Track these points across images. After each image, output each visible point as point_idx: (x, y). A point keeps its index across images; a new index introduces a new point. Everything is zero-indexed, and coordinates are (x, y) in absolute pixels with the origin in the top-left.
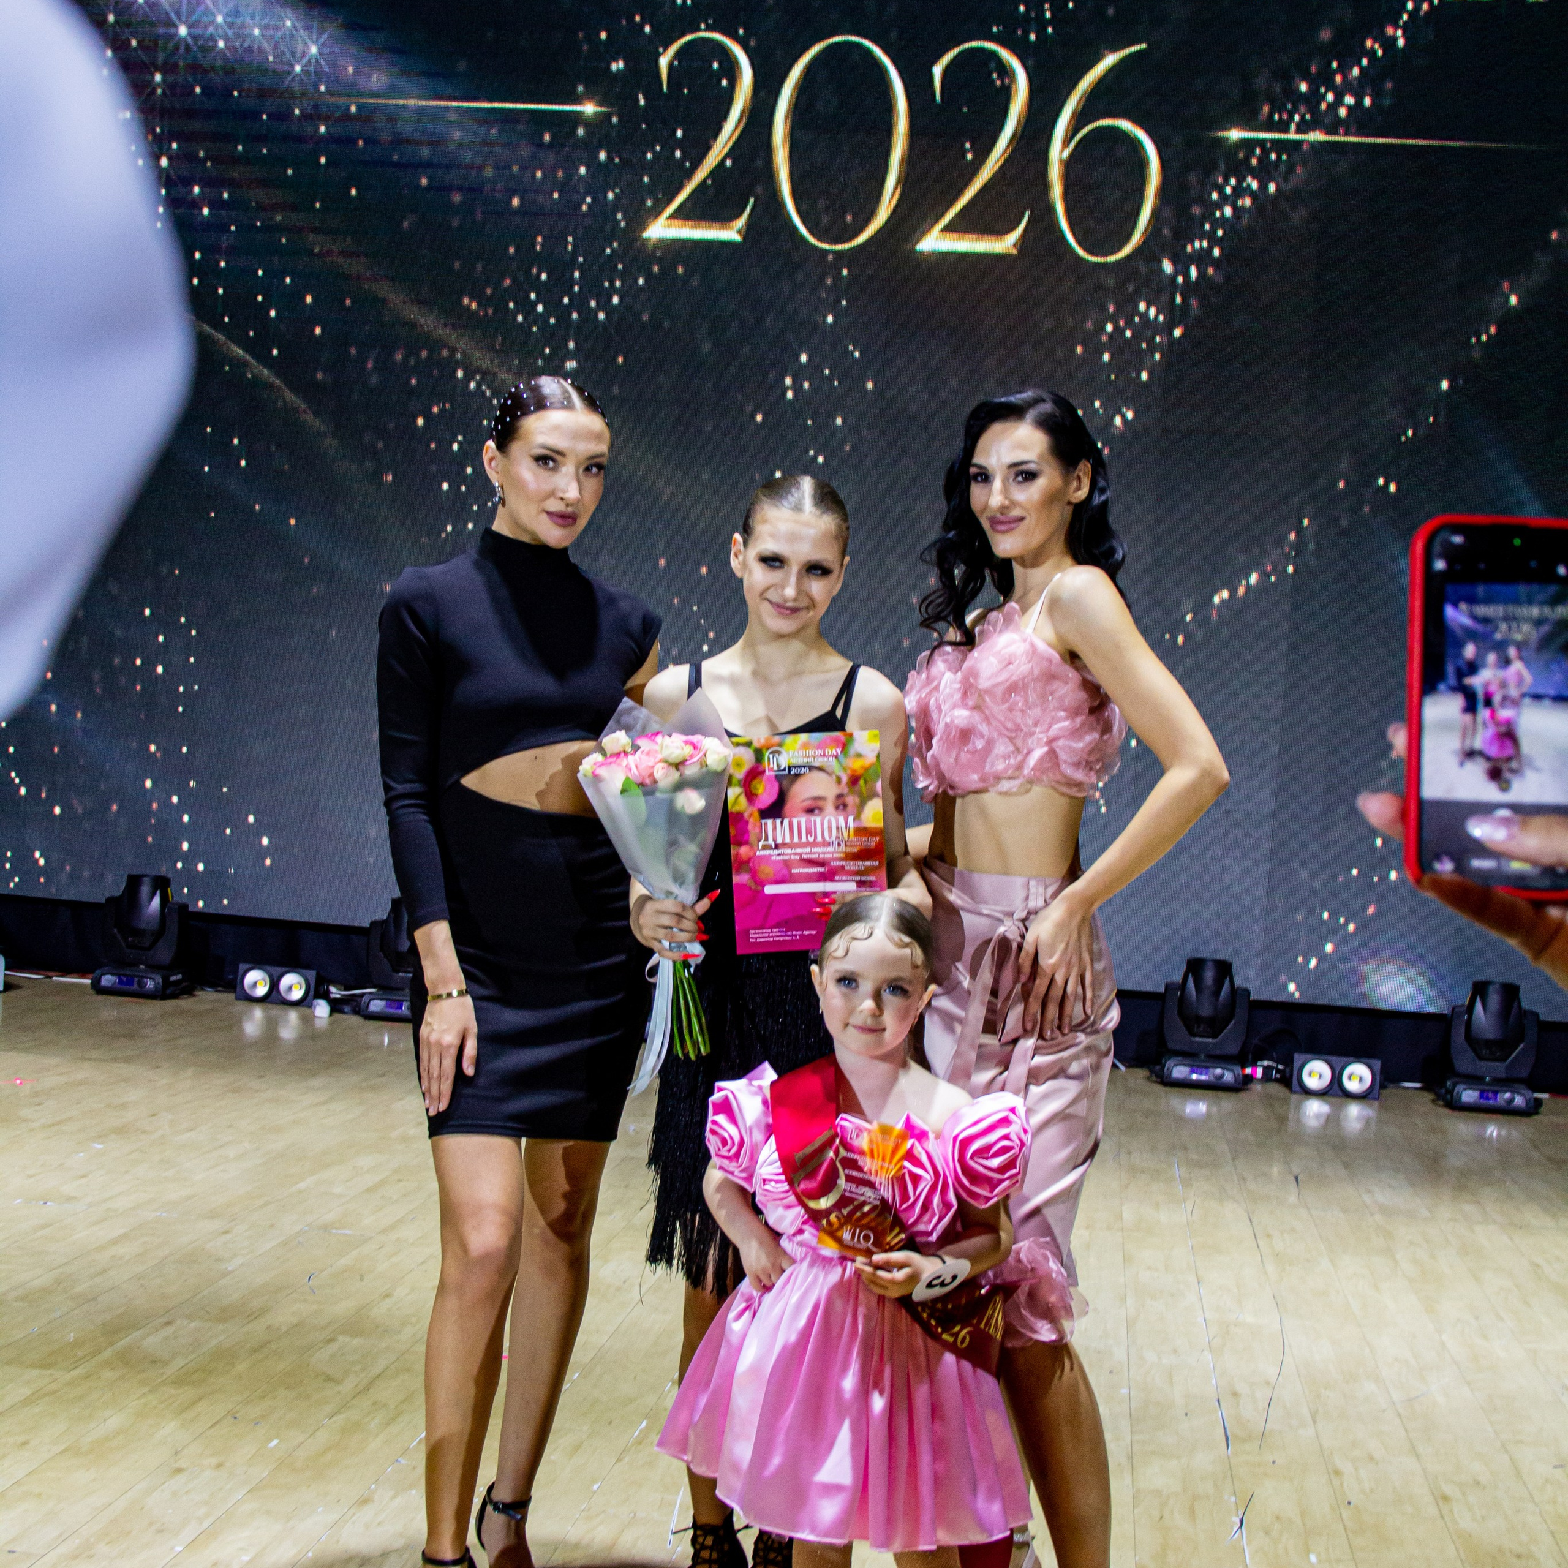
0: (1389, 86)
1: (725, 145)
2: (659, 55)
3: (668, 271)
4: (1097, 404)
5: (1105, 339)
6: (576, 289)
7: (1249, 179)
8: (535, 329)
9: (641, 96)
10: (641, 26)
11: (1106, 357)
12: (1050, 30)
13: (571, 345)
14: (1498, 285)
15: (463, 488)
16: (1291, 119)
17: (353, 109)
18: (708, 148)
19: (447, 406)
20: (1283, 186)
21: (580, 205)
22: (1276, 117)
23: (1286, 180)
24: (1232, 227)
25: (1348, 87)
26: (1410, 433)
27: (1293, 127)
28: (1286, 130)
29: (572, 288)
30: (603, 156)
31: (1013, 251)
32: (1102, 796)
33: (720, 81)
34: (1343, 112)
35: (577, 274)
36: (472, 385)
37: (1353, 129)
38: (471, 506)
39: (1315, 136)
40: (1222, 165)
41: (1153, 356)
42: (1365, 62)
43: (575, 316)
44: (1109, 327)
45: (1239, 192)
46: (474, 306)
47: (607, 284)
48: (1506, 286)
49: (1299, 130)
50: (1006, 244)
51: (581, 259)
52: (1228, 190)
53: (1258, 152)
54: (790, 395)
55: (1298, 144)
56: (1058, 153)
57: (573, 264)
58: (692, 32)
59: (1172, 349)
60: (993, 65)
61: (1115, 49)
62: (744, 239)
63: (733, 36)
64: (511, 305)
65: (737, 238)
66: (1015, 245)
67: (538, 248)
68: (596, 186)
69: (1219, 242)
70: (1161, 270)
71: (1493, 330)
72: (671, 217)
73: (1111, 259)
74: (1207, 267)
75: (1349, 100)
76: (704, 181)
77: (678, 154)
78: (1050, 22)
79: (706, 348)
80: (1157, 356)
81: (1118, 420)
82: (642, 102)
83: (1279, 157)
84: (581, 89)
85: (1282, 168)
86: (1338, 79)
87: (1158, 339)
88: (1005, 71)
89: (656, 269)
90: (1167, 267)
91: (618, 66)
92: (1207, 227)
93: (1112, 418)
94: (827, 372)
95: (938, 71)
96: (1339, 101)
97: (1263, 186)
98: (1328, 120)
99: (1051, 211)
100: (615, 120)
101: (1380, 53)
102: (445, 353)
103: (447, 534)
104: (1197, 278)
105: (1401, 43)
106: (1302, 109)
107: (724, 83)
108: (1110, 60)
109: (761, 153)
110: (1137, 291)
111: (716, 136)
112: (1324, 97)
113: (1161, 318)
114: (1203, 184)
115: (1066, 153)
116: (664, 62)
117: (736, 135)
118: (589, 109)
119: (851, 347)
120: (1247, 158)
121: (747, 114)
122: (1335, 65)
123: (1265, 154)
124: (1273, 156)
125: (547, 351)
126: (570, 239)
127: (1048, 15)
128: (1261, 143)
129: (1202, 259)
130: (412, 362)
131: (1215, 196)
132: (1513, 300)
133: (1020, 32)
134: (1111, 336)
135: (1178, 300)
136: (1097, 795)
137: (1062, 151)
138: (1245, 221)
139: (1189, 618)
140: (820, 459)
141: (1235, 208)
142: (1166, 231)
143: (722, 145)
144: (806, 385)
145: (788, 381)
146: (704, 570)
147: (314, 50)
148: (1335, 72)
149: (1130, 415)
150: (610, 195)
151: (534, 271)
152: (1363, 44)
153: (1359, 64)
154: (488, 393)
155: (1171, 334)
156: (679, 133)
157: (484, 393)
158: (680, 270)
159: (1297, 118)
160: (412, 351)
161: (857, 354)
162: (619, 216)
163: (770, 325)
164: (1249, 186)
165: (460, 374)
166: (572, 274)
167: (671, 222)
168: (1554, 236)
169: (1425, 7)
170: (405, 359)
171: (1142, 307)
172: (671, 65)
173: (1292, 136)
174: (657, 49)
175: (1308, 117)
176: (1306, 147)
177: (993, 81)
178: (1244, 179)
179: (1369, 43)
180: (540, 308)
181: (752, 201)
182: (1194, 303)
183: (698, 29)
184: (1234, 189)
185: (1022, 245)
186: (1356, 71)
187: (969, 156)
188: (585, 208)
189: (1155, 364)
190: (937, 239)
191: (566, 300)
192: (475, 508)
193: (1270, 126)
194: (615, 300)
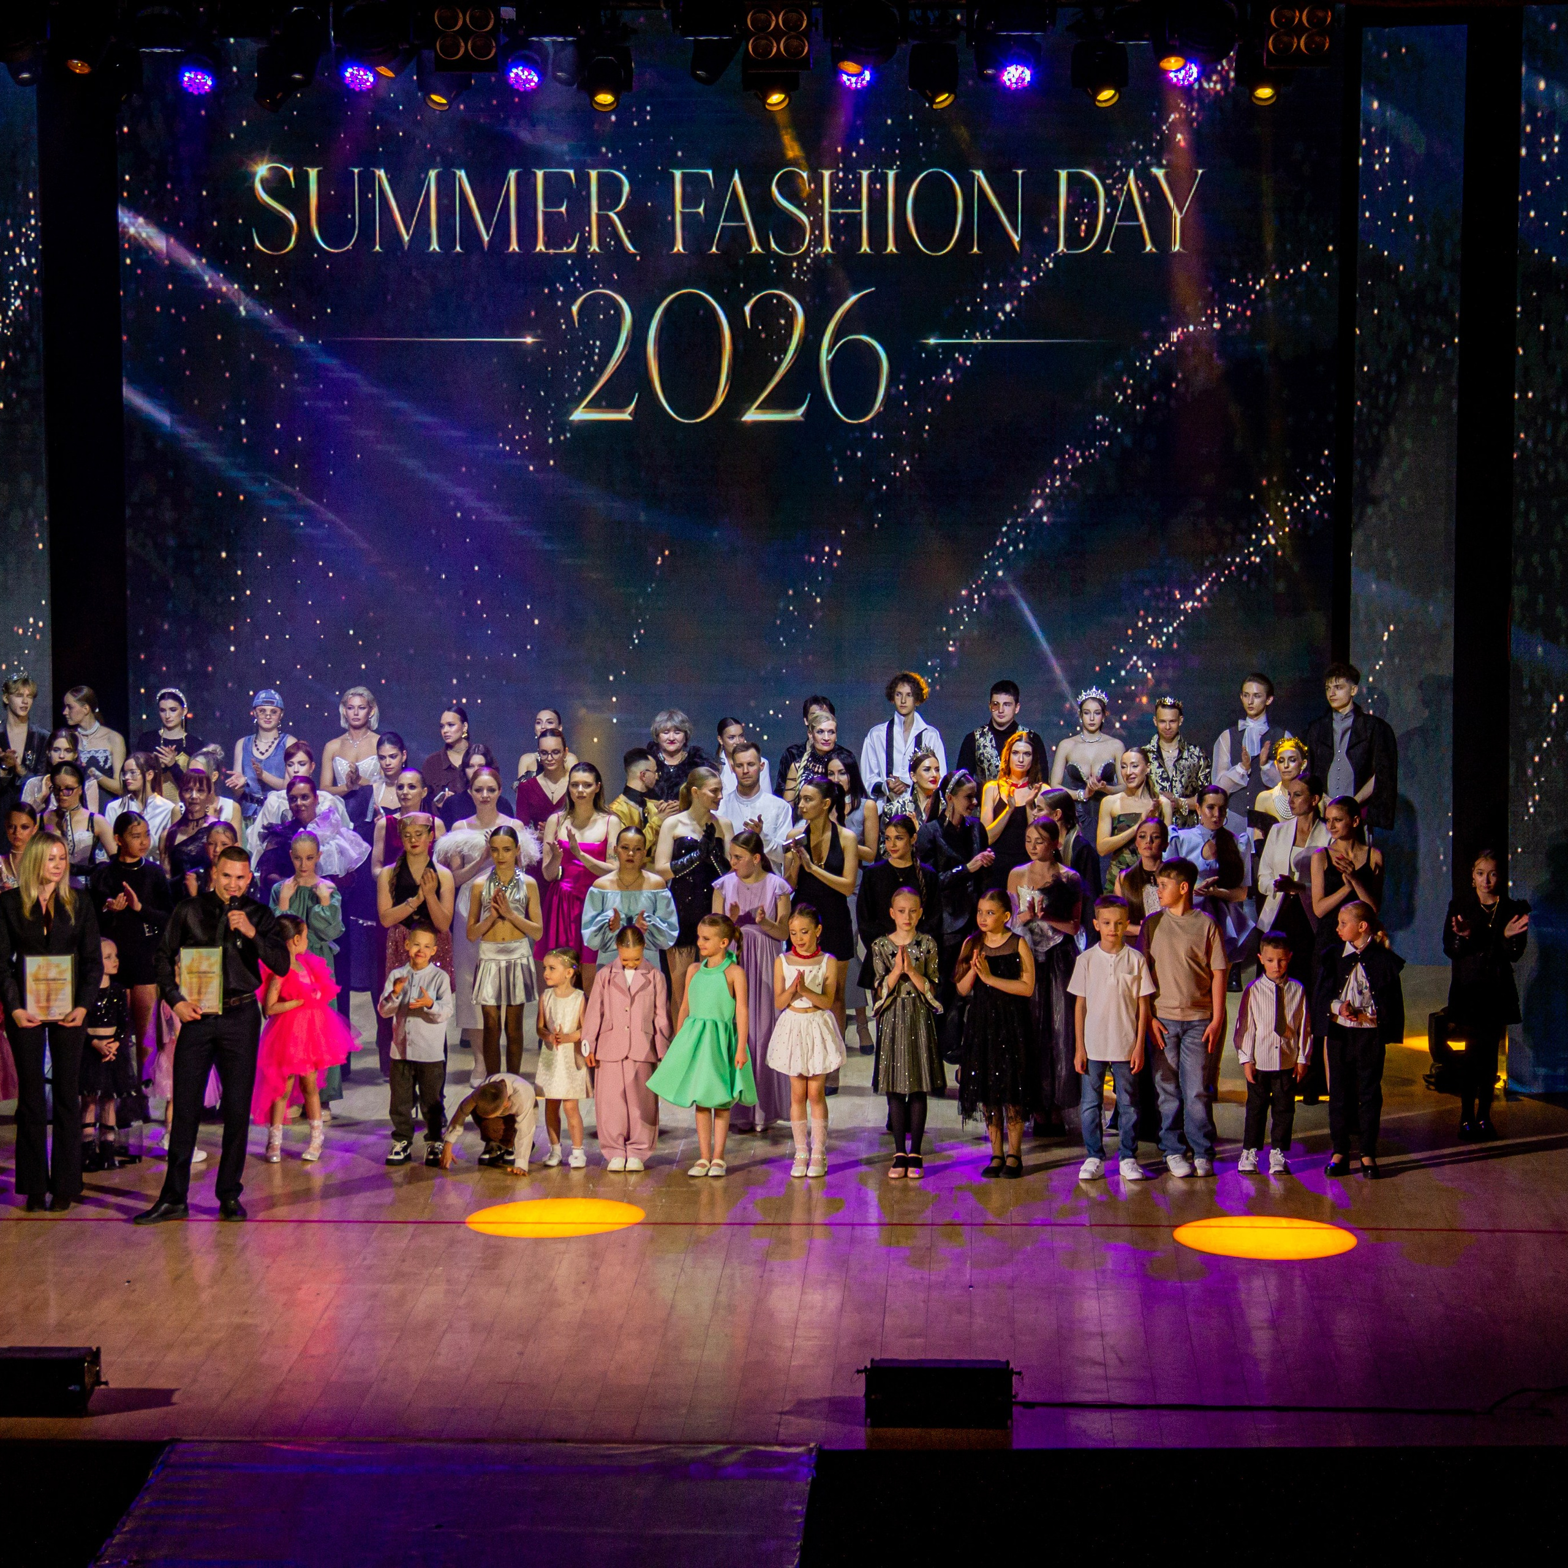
1: (618, 360)
2: (572, 305)
10: (557, 287)
16: (963, 330)
18: (607, 363)
27: (964, 335)
28: (959, 337)
31: (802, 419)
50: (797, 414)
56: (825, 357)
58: (592, 289)
60: (781, 304)
61: (855, 292)
62: (634, 418)
63: (618, 291)
65: (630, 418)
66: (802, 415)
72: (585, 407)
73: (862, 421)
84: (523, 328)
88: (790, 308)
95: (747, 309)
99: (823, 393)
100: (545, 346)
107: (614, 321)
108: (853, 298)
109: (641, 364)
115: (830, 357)
116: (575, 309)
117: (624, 354)
118: (529, 340)
121: (630, 339)
128: (948, 346)
137: (827, 356)
143: (615, 359)
159: (966, 329)
167: (586, 410)
174: (569, 301)
181: (637, 395)
183: (595, 288)
185: (806, 414)
190: (754, 413)
193: (952, 335)
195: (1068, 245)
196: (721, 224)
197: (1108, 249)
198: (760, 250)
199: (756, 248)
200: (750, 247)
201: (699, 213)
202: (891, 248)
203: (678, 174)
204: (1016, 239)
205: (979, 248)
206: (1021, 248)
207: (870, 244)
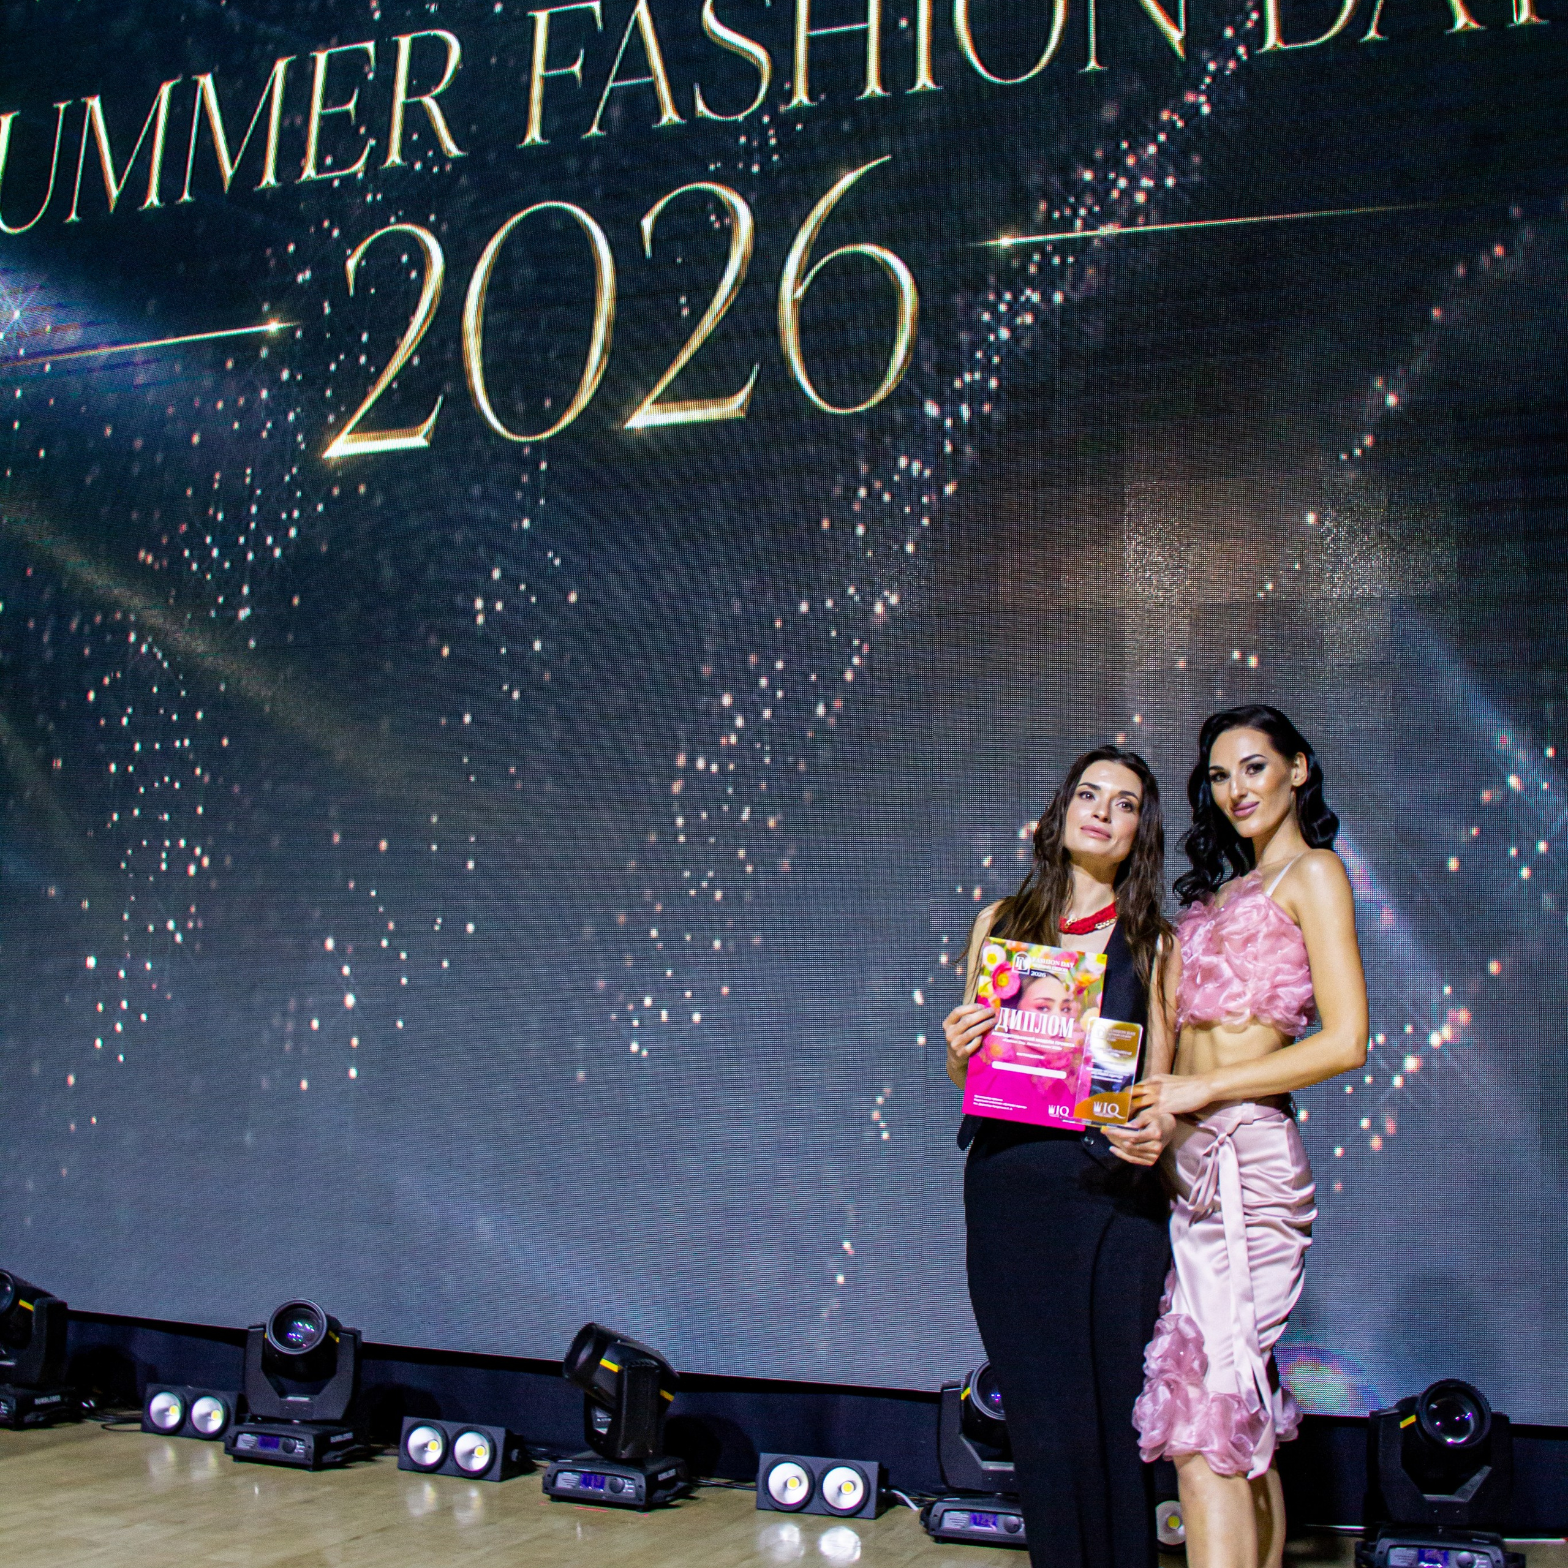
0: (1196, 160)
1: (413, 342)
2: (348, 257)
3: (349, 491)
4: (851, 590)
5: (857, 507)
6: (253, 525)
7: (1028, 292)
8: (209, 577)
9: (326, 305)
10: (330, 231)
11: (860, 530)
12: (775, 158)
13: (246, 590)
14: (1368, 384)
15: (131, 769)
16: (1075, 214)
17: (48, 368)
18: (395, 349)
19: (119, 675)
20: (1072, 295)
21: (259, 433)
22: (1056, 215)
23: (1075, 287)
24: (1011, 351)
25: (1143, 167)
26: (1269, 586)
27: (1078, 223)
28: (1071, 229)
29: (248, 525)
30: (285, 375)
31: (741, 415)
32: (883, 1117)
33: (409, 274)
34: (1140, 198)
35: (254, 509)
36: (144, 649)
37: (1154, 214)
38: (138, 789)
39: (1109, 230)
40: (992, 279)
41: (919, 521)
42: (1162, 137)
43: (250, 556)
44: (862, 492)
45: (1015, 309)
46: (150, 559)
47: (284, 516)
48: (1379, 383)
49: (1086, 227)
50: (733, 407)
51: (259, 492)
52: (1003, 308)
53: (1036, 257)
54: (480, 619)
55: (1087, 240)
56: (790, 291)
57: (251, 498)
58: (382, 228)
59: (943, 510)
60: (710, 206)
61: (853, 167)
62: (432, 443)
63: (424, 223)
64: (187, 553)
65: (424, 444)
66: (742, 407)
67: (216, 486)
68: (277, 408)
69: (996, 370)
70: (923, 415)
71: (1368, 441)
72: (351, 432)
73: (860, 409)
74: (982, 403)
75: (1146, 183)
76: (390, 386)
77: (363, 360)
78: (775, 149)
79: (388, 575)
80: (925, 522)
81: (879, 608)
82: (327, 310)
83: (1063, 261)
84: (266, 307)
85: (1069, 273)
86: (1130, 161)
87: (925, 500)
88: (724, 210)
89: (336, 491)
90: (932, 409)
91: (304, 276)
92: (979, 355)
93: (871, 605)
94: (523, 587)
95: (647, 224)
96: (1134, 186)
97: (1047, 298)
98: (1123, 210)
99: (784, 361)
100: (299, 334)
101: (1180, 124)
102: (118, 616)
103: (114, 824)
104: (970, 419)
105: (1206, 110)
106: (1089, 200)
107: (414, 275)
108: (848, 179)
109: (452, 345)
110: (894, 445)
111: (403, 335)
112: (1114, 183)
113: (927, 473)
114: (970, 307)
115: (800, 292)
116: (351, 265)
117: (425, 329)
118: (273, 327)
119: (550, 554)
120: (1023, 268)
121: (437, 302)
122: (1124, 145)
123: (1046, 258)
124: (1056, 261)
125: (221, 600)
126: (249, 471)
127: (773, 142)
128: (1039, 247)
129: (976, 394)
130: (87, 629)
131: (986, 317)
132: (1391, 400)
133: (740, 166)
134: (864, 502)
135: (948, 448)
136: (876, 1115)
137: (795, 291)
138: (1027, 342)
139: (987, 862)
140: (516, 695)
141: (1013, 328)
142: (928, 367)
143: (409, 342)
144: (499, 606)
145: (479, 604)
146: (383, 845)
147: (17, 315)
148: (1125, 153)
149: (894, 600)
150: (291, 417)
151: (211, 512)
152: (1157, 118)
153: (1155, 140)
154: (160, 655)
155: (941, 492)
156: (365, 337)
157: (155, 655)
158: (362, 489)
159: (1083, 212)
160: (87, 619)
161: (557, 562)
162: (300, 438)
163: (459, 538)
164: (1028, 299)
165: (133, 638)
166: (249, 510)
167: (352, 436)
168: (1436, 313)
169: (1231, 65)
170: (80, 627)
171: (903, 462)
172: (359, 264)
173: (1078, 234)
174: (345, 252)
175: (1096, 209)
176: (1096, 242)
177: (712, 224)
178: (1022, 292)
179: (1165, 116)
180: (215, 553)
181: (440, 400)
182: (968, 450)
183: (388, 224)
184: (1010, 305)
185: (751, 407)
186: (1152, 149)
187: (685, 312)
188: (265, 434)
189: (924, 530)
190: (649, 412)
191: (242, 540)
192: (142, 790)
193: (1049, 226)
194: (293, 533)
195: (1285, 34)
196: (611, 84)
197: (1372, 34)
198: (676, 119)
199: (669, 115)
200: (658, 115)
201: (572, 76)
202: (924, 80)
203: (542, 18)
204: (1175, 36)
205: (1099, 61)
206: (1186, 51)
207: (884, 82)
